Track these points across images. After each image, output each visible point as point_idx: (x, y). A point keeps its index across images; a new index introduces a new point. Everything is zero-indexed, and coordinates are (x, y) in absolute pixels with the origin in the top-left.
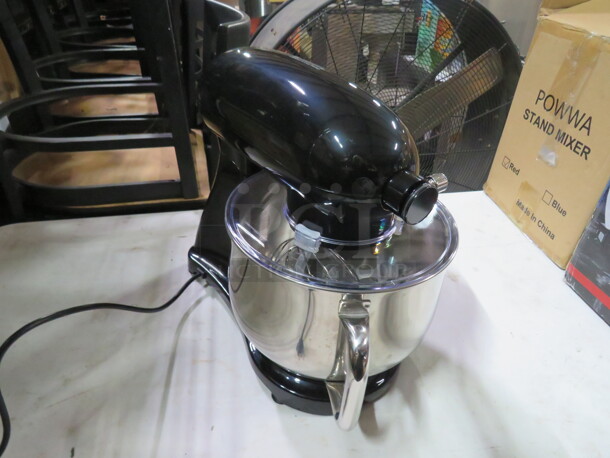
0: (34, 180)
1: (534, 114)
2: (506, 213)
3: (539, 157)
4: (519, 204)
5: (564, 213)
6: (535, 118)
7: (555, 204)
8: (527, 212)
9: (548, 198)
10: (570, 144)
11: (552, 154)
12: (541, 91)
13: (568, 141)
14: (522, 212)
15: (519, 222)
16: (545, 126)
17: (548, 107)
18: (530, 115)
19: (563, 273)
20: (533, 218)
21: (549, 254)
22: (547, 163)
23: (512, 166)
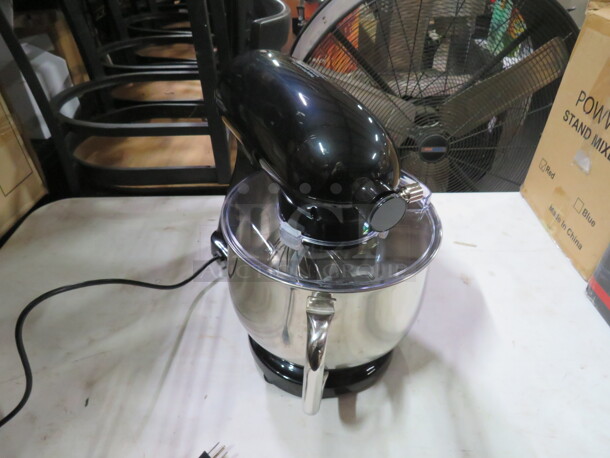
0: (91, 161)
1: (573, 116)
2: (539, 216)
3: (575, 163)
4: (551, 209)
5: (593, 223)
6: (574, 120)
7: (585, 213)
8: (558, 219)
9: (579, 206)
10: (605, 150)
11: (586, 160)
12: (582, 92)
13: (603, 148)
14: (553, 218)
15: (550, 228)
16: (583, 130)
17: (588, 109)
18: (570, 117)
19: (586, 284)
20: (564, 225)
21: (575, 264)
22: (581, 169)
23: (548, 169)
